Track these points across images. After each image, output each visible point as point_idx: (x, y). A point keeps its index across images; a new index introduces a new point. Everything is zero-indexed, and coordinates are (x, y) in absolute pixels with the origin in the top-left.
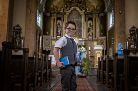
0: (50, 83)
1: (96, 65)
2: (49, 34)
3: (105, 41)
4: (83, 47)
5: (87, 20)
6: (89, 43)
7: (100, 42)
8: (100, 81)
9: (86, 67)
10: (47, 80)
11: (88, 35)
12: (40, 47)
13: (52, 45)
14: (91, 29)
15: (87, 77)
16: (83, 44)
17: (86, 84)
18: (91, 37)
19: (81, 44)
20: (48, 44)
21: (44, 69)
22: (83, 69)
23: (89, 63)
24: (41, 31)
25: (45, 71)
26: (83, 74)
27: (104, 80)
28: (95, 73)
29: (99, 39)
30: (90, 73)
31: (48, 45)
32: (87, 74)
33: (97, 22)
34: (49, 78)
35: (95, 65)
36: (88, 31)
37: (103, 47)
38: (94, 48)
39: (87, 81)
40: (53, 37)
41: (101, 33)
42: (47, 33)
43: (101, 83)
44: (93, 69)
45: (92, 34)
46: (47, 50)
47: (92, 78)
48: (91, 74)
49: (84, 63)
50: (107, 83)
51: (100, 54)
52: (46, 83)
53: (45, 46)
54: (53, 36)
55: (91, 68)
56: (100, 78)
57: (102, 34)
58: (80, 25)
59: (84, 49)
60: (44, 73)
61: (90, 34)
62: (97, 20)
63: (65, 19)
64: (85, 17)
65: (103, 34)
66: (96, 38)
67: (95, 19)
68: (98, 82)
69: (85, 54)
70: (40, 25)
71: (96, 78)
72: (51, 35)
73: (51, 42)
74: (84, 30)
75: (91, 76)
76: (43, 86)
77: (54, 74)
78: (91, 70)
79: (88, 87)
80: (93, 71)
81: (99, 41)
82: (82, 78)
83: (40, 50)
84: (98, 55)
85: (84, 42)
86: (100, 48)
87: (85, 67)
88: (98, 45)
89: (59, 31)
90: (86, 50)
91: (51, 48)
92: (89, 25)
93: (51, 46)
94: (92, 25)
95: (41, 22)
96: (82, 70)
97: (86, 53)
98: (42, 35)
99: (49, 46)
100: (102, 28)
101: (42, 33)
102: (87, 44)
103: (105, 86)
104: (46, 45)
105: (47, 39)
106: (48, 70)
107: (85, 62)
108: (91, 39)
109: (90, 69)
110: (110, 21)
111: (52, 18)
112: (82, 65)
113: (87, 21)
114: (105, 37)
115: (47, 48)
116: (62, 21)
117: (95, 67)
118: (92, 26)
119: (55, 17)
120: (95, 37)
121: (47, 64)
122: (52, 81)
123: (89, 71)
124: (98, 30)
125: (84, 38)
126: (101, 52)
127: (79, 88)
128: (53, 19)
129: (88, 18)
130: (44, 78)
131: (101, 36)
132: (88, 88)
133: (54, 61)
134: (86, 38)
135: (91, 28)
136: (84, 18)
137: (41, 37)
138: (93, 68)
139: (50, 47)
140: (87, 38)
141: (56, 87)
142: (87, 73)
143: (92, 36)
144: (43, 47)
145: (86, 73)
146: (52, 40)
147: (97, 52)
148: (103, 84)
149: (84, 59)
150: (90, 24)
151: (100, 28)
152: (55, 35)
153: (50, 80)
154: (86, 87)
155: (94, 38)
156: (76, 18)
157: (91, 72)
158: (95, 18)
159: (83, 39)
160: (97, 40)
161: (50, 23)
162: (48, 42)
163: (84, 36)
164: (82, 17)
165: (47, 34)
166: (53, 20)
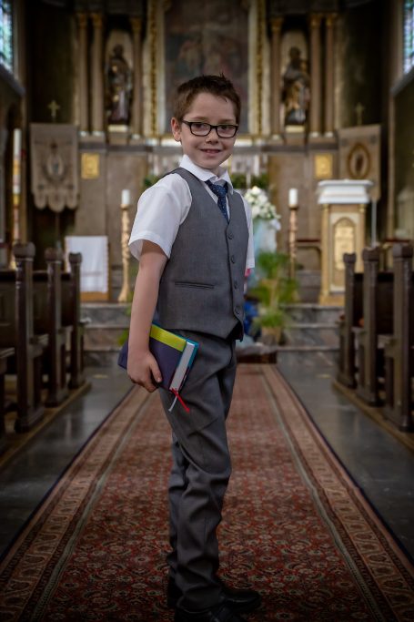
0: (78, 408)
1: (332, 294)
2: (64, 117)
3: (375, 150)
4: (256, 190)
5: (276, 29)
6: (288, 163)
7: (350, 157)
8: (353, 386)
9: (275, 302)
10: (60, 393)
11: (282, 116)
12: (16, 189)
13: (84, 176)
14: (299, 84)
15: (280, 359)
16: (256, 170)
17: (276, 411)
18: (300, 129)
19: (242, 171)
20: (61, 170)
21: (39, 330)
22: (257, 315)
23: (289, 282)
24: (18, 97)
25: (44, 339)
26: (259, 344)
27: (381, 380)
28: (324, 334)
29: (346, 142)
30: (300, 337)
31: (62, 179)
32: (283, 342)
33: (335, 38)
34: (68, 377)
35: (325, 292)
36: (285, 96)
37: (368, 190)
38: (317, 197)
39: (281, 390)
40: (90, 129)
41: (355, 105)
42: (54, 107)
43: (359, 397)
44: (313, 314)
45: (307, 113)
46: (58, 207)
47: (309, 362)
48: (303, 343)
49: (265, 282)
50: (398, 403)
51: (349, 230)
52: (56, 410)
53: (44, 182)
54: (84, 125)
55: (305, 311)
56: (353, 370)
57: (359, 109)
58: (236, 61)
59: (263, 199)
60: (39, 352)
61: (293, 110)
62: (335, 29)
63: (150, 23)
64: (268, 10)
65: (363, 113)
66: (329, 135)
67: (323, 22)
68: (343, 388)
69: (270, 227)
70: (12, 64)
71: (330, 363)
72: (77, 123)
73: (74, 161)
74: (260, 88)
75: (301, 353)
76: (38, 428)
77: (98, 348)
78: (302, 321)
79: (288, 429)
80: (314, 326)
81: (344, 151)
82: (256, 367)
83: (16, 213)
84: (339, 233)
85: (261, 160)
86: (356, 192)
87: (268, 303)
88: (336, 175)
89: (120, 98)
90: (273, 209)
91: (79, 196)
92: (286, 60)
93: (75, 182)
94: (303, 56)
95: (12, 46)
96: (256, 320)
97: (274, 222)
98: (24, 123)
99: (66, 182)
100: (358, 77)
101: (23, 109)
102: (278, 168)
103: (386, 418)
104: (50, 180)
105: (54, 146)
106: (62, 332)
107: (270, 276)
108: (301, 142)
109: (299, 315)
110: (404, 36)
111: (77, 20)
112: (253, 294)
113: (276, 38)
114: (375, 130)
115: (57, 198)
116: (137, 36)
117: (324, 301)
118: (304, 66)
119: (94, 15)
120: (323, 130)
121: (53, 299)
122: (88, 390)
123: (291, 327)
124: (338, 90)
125: (260, 135)
126: (357, 218)
127: (243, 437)
128: (83, 24)
129: (280, 20)
130: (37, 379)
131: (352, 122)
132: (292, 437)
133: (97, 274)
134: (272, 133)
135: (296, 79)
136: (259, 20)
137: (17, 135)
138: (315, 310)
139: (71, 187)
140: (276, 137)
141: (109, 435)
142: (283, 336)
143: (306, 123)
144: (35, 190)
145: (277, 339)
146: (83, 147)
147: (335, 217)
148: (371, 404)
149: (264, 260)
150: (295, 54)
151: (349, 75)
152: (97, 121)
153: (73, 386)
154: (283, 428)
155: (315, 135)
156: (213, 19)
157: (304, 330)
158: (320, 15)
159: (253, 138)
160: (333, 147)
161: (69, 49)
162: (60, 160)
163: (260, 122)
164: (246, 13)
165: (54, 114)
166: (83, 34)
